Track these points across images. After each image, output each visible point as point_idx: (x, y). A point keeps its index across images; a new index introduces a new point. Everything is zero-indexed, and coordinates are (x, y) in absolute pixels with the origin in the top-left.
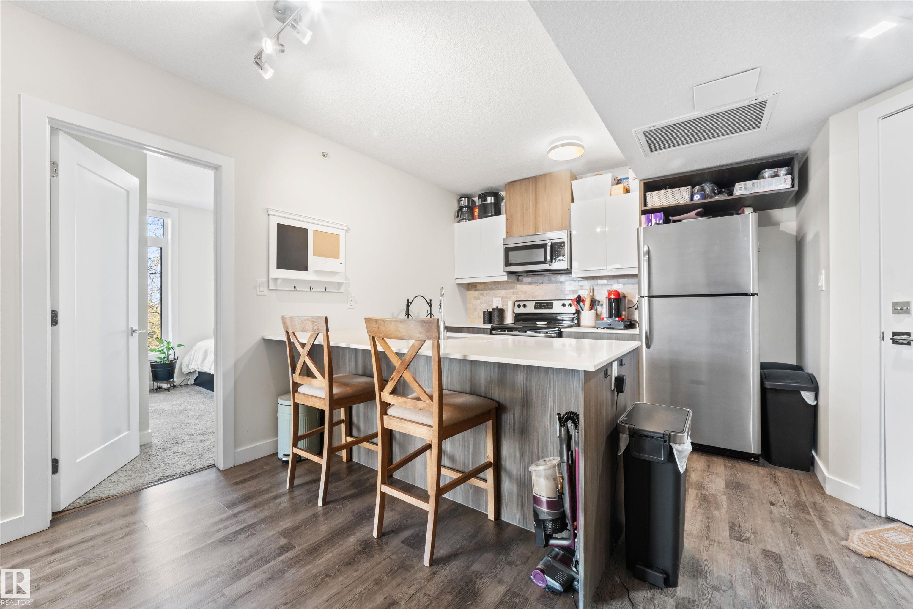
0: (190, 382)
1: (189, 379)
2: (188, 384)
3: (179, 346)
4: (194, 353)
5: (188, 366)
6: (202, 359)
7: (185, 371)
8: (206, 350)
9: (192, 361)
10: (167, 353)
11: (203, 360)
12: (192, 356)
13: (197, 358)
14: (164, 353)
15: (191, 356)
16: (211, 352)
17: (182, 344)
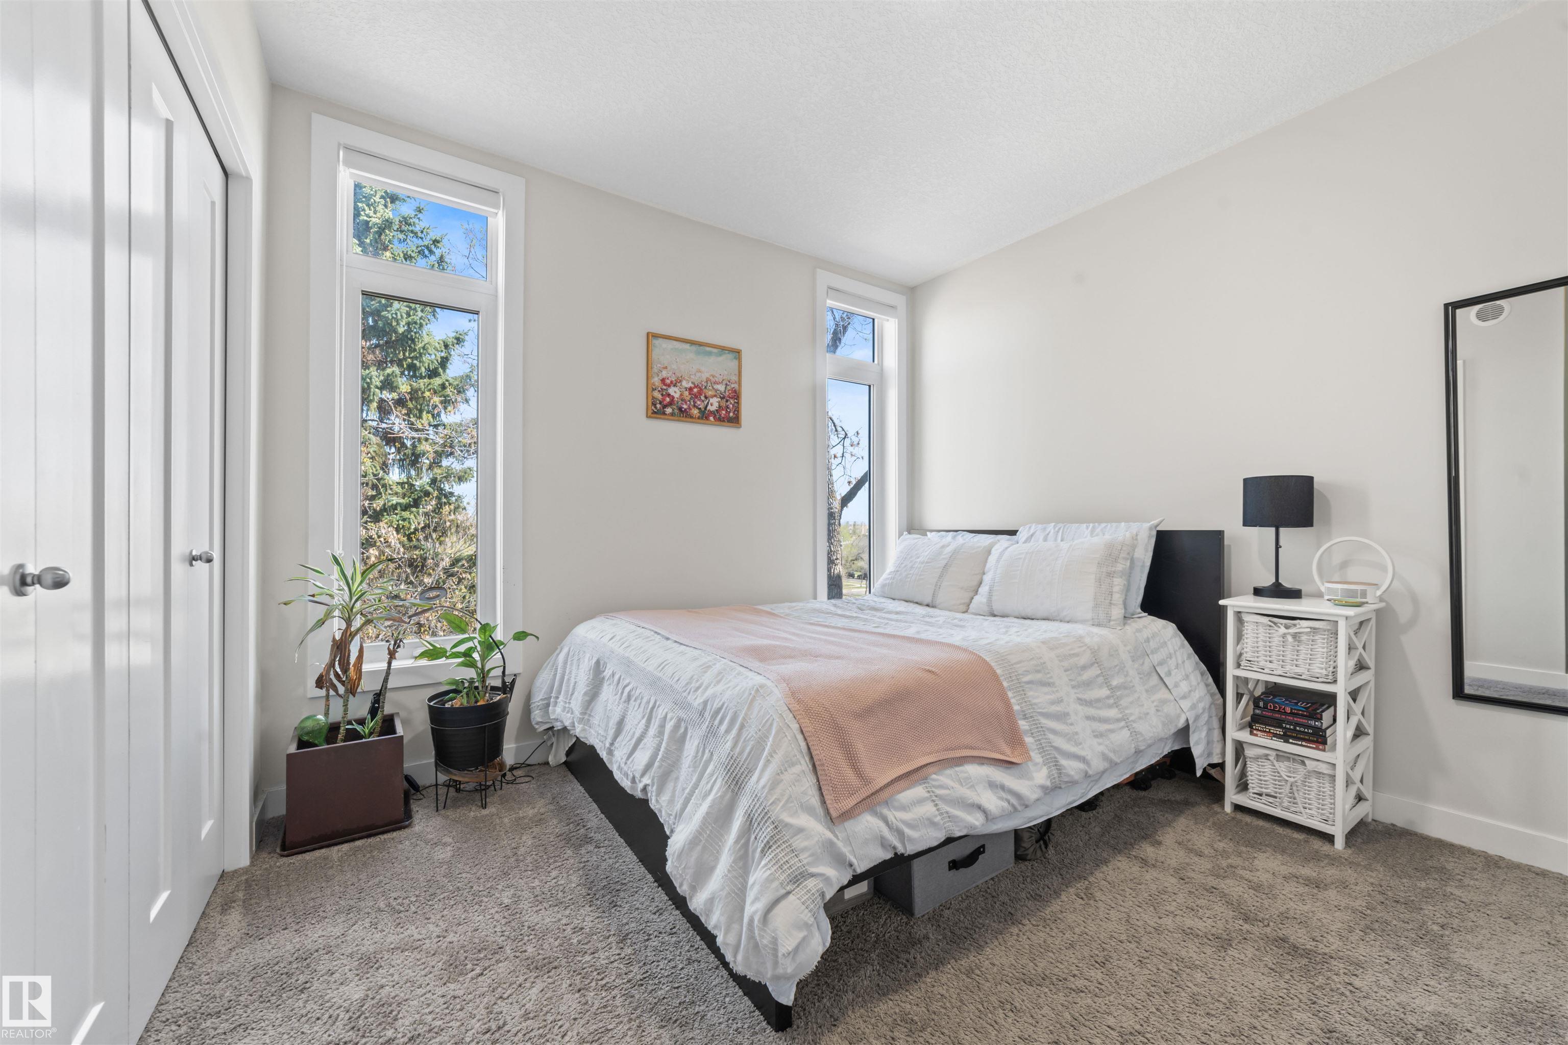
0: (555, 756)
1: (553, 744)
2: (547, 763)
3: (520, 636)
4: (565, 663)
5: (548, 705)
6: (585, 694)
7: (538, 723)
8: (598, 663)
9: (559, 692)
10: (479, 665)
11: (587, 698)
12: (559, 671)
13: (572, 685)
14: (472, 664)
15: (557, 669)
16: (613, 675)
17: (529, 631)
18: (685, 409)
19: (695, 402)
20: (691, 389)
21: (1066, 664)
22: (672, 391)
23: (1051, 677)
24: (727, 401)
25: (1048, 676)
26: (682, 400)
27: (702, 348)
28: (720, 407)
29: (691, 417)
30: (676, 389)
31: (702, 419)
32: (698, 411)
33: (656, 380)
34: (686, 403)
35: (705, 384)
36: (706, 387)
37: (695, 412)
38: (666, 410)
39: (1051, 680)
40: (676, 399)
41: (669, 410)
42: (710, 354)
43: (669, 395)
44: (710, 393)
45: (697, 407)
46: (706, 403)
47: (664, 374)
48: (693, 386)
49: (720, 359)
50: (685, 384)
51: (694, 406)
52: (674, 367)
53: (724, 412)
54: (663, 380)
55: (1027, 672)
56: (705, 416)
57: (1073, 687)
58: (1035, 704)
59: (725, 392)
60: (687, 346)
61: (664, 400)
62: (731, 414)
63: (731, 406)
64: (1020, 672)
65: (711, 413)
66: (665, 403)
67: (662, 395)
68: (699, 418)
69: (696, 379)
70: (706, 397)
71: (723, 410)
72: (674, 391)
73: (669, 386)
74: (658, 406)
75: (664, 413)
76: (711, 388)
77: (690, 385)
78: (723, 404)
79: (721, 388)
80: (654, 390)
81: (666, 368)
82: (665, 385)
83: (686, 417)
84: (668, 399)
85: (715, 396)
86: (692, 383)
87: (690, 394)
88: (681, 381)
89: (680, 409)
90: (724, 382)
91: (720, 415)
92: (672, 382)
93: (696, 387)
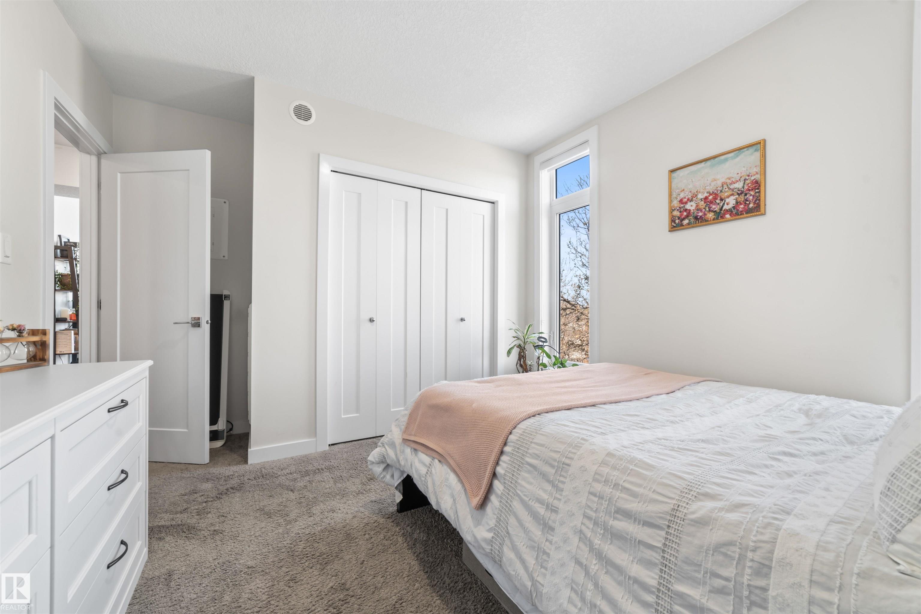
18: (701, 217)
19: (710, 208)
20: (706, 198)
21: (598, 487)
22: (688, 207)
23: (563, 483)
24: (746, 195)
25: (562, 479)
26: (698, 210)
27: (716, 159)
28: (737, 202)
29: (706, 221)
30: (692, 203)
31: (717, 219)
32: (713, 214)
33: (676, 203)
34: (701, 211)
35: (721, 189)
36: (721, 191)
37: (711, 215)
38: (684, 222)
39: (560, 485)
40: (692, 211)
41: (686, 222)
42: (726, 160)
43: (686, 210)
44: (726, 194)
45: (712, 211)
46: (721, 204)
47: (682, 195)
48: (708, 195)
49: (738, 159)
50: (700, 196)
51: (710, 211)
52: (691, 186)
53: (742, 206)
54: (681, 201)
55: (536, 456)
56: (720, 216)
57: (586, 516)
58: (519, 484)
59: (743, 187)
60: (702, 165)
61: (681, 215)
62: (751, 205)
63: (751, 197)
64: (530, 451)
65: (727, 211)
66: (683, 217)
67: (680, 212)
68: (714, 219)
69: (711, 189)
70: (722, 200)
71: (741, 204)
72: (691, 206)
73: (686, 203)
74: (677, 221)
75: (682, 225)
76: (727, 189)
77: (706, 195)
78: (742, 198)
79: (739, 185)
80: (673, 210)
81: (683, 190)
82: (682, 203)
83: (701, 222)
84: (685, 214)
85: (732, 195)
86: (707, 192)
87: (705, 202)
88: (696, 195)
89: (696, 218)
90: (743, 179)
91: (738, 210)
92: (688, 199)
93: (711, 194)
